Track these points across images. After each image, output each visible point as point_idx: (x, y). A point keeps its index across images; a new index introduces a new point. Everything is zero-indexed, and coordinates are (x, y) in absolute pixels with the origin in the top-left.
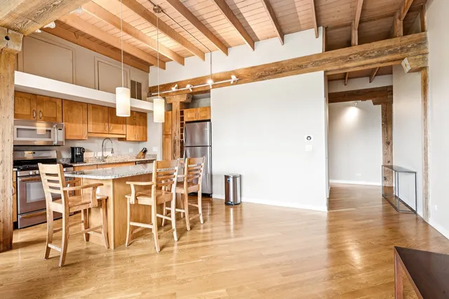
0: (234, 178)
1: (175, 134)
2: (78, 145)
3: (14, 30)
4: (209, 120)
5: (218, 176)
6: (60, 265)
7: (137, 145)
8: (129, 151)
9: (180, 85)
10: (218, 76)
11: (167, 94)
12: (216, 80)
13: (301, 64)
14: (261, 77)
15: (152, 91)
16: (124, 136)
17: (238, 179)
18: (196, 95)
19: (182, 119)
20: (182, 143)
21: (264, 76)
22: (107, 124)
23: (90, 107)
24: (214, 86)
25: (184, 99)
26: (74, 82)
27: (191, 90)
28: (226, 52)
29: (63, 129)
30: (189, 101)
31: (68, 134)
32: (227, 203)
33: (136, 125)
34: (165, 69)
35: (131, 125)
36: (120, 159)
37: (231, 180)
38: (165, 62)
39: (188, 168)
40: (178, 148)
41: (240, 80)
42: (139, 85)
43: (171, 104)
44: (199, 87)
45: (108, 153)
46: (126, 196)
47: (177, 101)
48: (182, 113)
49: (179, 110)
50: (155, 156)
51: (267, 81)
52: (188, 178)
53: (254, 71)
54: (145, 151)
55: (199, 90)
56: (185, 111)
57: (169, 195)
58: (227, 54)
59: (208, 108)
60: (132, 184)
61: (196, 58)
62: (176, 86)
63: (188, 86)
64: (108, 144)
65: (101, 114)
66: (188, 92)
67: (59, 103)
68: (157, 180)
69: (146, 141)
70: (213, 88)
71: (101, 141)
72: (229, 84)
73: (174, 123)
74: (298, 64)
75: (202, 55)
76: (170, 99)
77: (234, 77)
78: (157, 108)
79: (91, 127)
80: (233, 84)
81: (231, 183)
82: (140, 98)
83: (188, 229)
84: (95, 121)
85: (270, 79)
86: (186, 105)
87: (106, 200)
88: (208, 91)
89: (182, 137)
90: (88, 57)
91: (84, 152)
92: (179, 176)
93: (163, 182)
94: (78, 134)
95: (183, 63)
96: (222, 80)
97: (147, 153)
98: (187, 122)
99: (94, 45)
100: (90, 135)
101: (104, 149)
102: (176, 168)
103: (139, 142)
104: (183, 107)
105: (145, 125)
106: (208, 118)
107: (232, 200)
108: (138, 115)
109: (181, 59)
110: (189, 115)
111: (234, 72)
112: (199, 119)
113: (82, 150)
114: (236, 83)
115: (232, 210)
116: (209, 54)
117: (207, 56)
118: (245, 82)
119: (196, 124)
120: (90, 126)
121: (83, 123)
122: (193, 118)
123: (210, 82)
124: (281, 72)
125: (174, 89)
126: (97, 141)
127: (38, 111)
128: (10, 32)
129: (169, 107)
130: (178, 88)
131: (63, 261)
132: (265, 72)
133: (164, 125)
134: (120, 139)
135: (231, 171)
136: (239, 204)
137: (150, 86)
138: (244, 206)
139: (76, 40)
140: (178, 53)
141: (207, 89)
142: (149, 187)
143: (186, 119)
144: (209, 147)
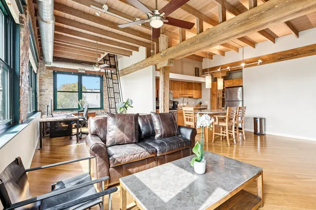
0: (261, 119)
1: (219, 94)
2: (175, 100)
4: (242, 86)
5: (247, 118)
7: (197, 100)
8: (192, 103)
9: (223, 67)
10: (248, 61)
11: (214, 73)
12: (247, 63)
13: (313, 49)
14: (280, 59)
15: (205, 71)
16: (192, 96)
17: (263, 120)
18: (232, 72)
20: (223, 100)
21: (282, 58)
24: (246, 67)
25: (225, 75)
27: (230, 70)
28: (254, 46)
30: (228, 75)
32: (256, 133)
33: (197, 90)
34: (212, 59)
35: (195, 90)
37: (258, 120)
38: (212, 56)
40: (221, 102)
41: (264, 62)
42: (198, 69)
43: (216, 78)
47: (220, 76)
50: (207, 106)
53: (274, 56)
56: (225, 81)
58: (254, 48)
60: (217, 117)
61: (233, 51)
62: (220, 68)
63: (228, 68)
64: (186, 100)
65: (184, 86)
66: (228, 71)
69: (201, 98)
70: (244, 68)
71: (182, 98)
72: (256, 65)
74: (311, 49)
75: (237, 50)
76: (215, 75)
77: (260, 61)
78: (207, 80)
79: (180, 92)
80: (259, 65)
81: (258, 123)
82: (198, 76)
84: (182, 89)
89: (223, 96)
91: (178, 103)
94: (176, 95)
95: (224, 55)
96: (252, 63)
97: (202, 105)
98: (226, 88)
100: (180, 95)
103: (198, 98)
104: (225, 79)
105: (201, 90)
106: (241, 85)
107: (259, 131)
108: (198, 85)
109: (223, 53)
110: (228, 84)
111: (259, 58)
112: (235, 86)
114: (261, 64)
115: (259, 137)
116: (242, 48)
117: (241, 50)
118: (268, 63)
119: (233, 88)
121: (178, 90)
122: (230, 85)
123: (243, 64)
124: (297, 55)
125: (219, 70)
129: (214, 79)
130: (222, 69)
132: (283, 56)
133: (211, 89)
134: (189, 97)
135: (258, 115)
136: (264, 135)
137: (203, 69)
138: (267, 136)
140: (222, 50)
141: (241, 68)
142: (225, 118)
143: (225, 86)
144: (241, 102)
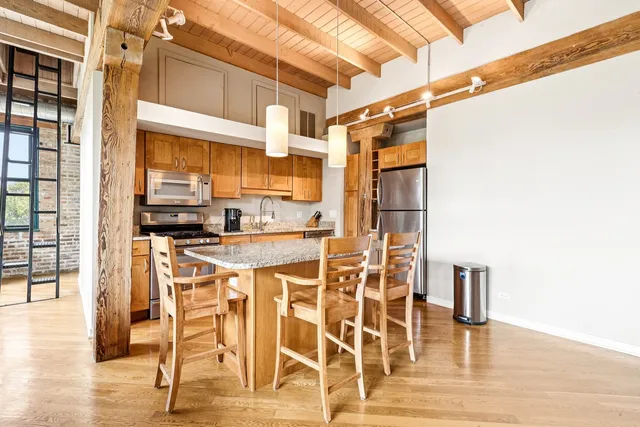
0: (475, 273)
1: (364, 189)
2: (231, 205)
3: (132, 33)
4: (424, 165)
5: (439, 264)
6: (167, 409)
7: (307, 207)
8: (296, 217)
9: (374, 109)
10: (442, 85)
11: (354, 127)
12: (438, 91)
14: (541, 71)
15: (331, 124)
16: (289, 194)
17: (482, 275)
18: (399, 125)
19: (375, 165)
20: (375, 204)
21: (548, 67)
22: (266, 176)
23: (245, 152)
24: (434, 104)
25: (379, 132)
26: (225, 115)
27: (392, 116)
28: (461, 37)
29: (210, 183)
30: (388, 135)
31: (216, 190)
32: (458, 318)
33: (306, 176)
34: (349, 88)
35: (298, 176)
36: (283, 228)
37: (468, 275)
38: (350, 77)
39: (389, 251)
40: (368, 213)
41: (488, 83)
42: (312, 116)
43: (358, 143)
44: (405, 109)
45: (267, 219)
46: (276, 299)
47: (367, 137)
48: (376, 155)
49: (371, 151)
50: (333, 224)
51: (557, 75)
52: (388, 271)
53: (521, 60)
54: (318, 217)
55: (406, 114)
56: (381, 152)
57: (352, 305)
58: (462, 41)
59: (422, 145)
60: (284, 279)
61: (404, 60)
62: (367, 111)
63: (387, 110)
64: (269, 205)
65: (258, 162)
66: (387, 119)
67: (206, 147)
68: (328, 276)
69: (320, 200)
70: (431, 107)
71: (259, 201)
72: (466, 95)
73: (363, 173)
75: (413, 53)
76: (357, 134)
77: (476, 80)
79: (246, 181)
80: (474, 94)
81: (468, 280)
82: (312, 135)
83: (387, 371)
84: (251, 171)
85: (564, 70)
86: (382, 142)
87: (245, 301)
88: (422, 115)
89: (375, 195)
90: (244, 80)
91: (240, 215)
92: (371, 267)
93: (342, 279)
94: (229, 190)
95: (378, 74)
96: (450, 91)
97: (322, 220)
98: (383, 170)
99: (251, 63)
100: (244, 191)
101: (263, 213)
102: (366, 253)
103: (310, 202)
104: (378, 145)
105: (320, 176)
106: (421, 162)
107: (468, 313)
108: (309, 162)
109: (374, 65)
110: (387, 158)
111: (476, 72)
112: (405, 164)
113: (238, 213)
114: (480, 91)
115: (468, 333)
116: (426, 47)
117: (422, 52)
119: (399, 172)
120: (245, 178)
121: (236, 174)
122: (394, 162)
123: (427, 97)
124: (597, 51)
125: (363, 117)
126: (254, 200)
127: (181, 158)
128: (128, 36)
129: (354, 147)
130: (370, 114)
131: (172, 404)
132: (551, 57)
133: (348, 171)
134: (285, 198)
135: (468, 258)
136: (484, 323)
137: (328, 117)
138: (492, 327)
139: (229, 58)
140: (372, 56)
141: (421, 109)
143: (382, 166)
144: (421, 213)
